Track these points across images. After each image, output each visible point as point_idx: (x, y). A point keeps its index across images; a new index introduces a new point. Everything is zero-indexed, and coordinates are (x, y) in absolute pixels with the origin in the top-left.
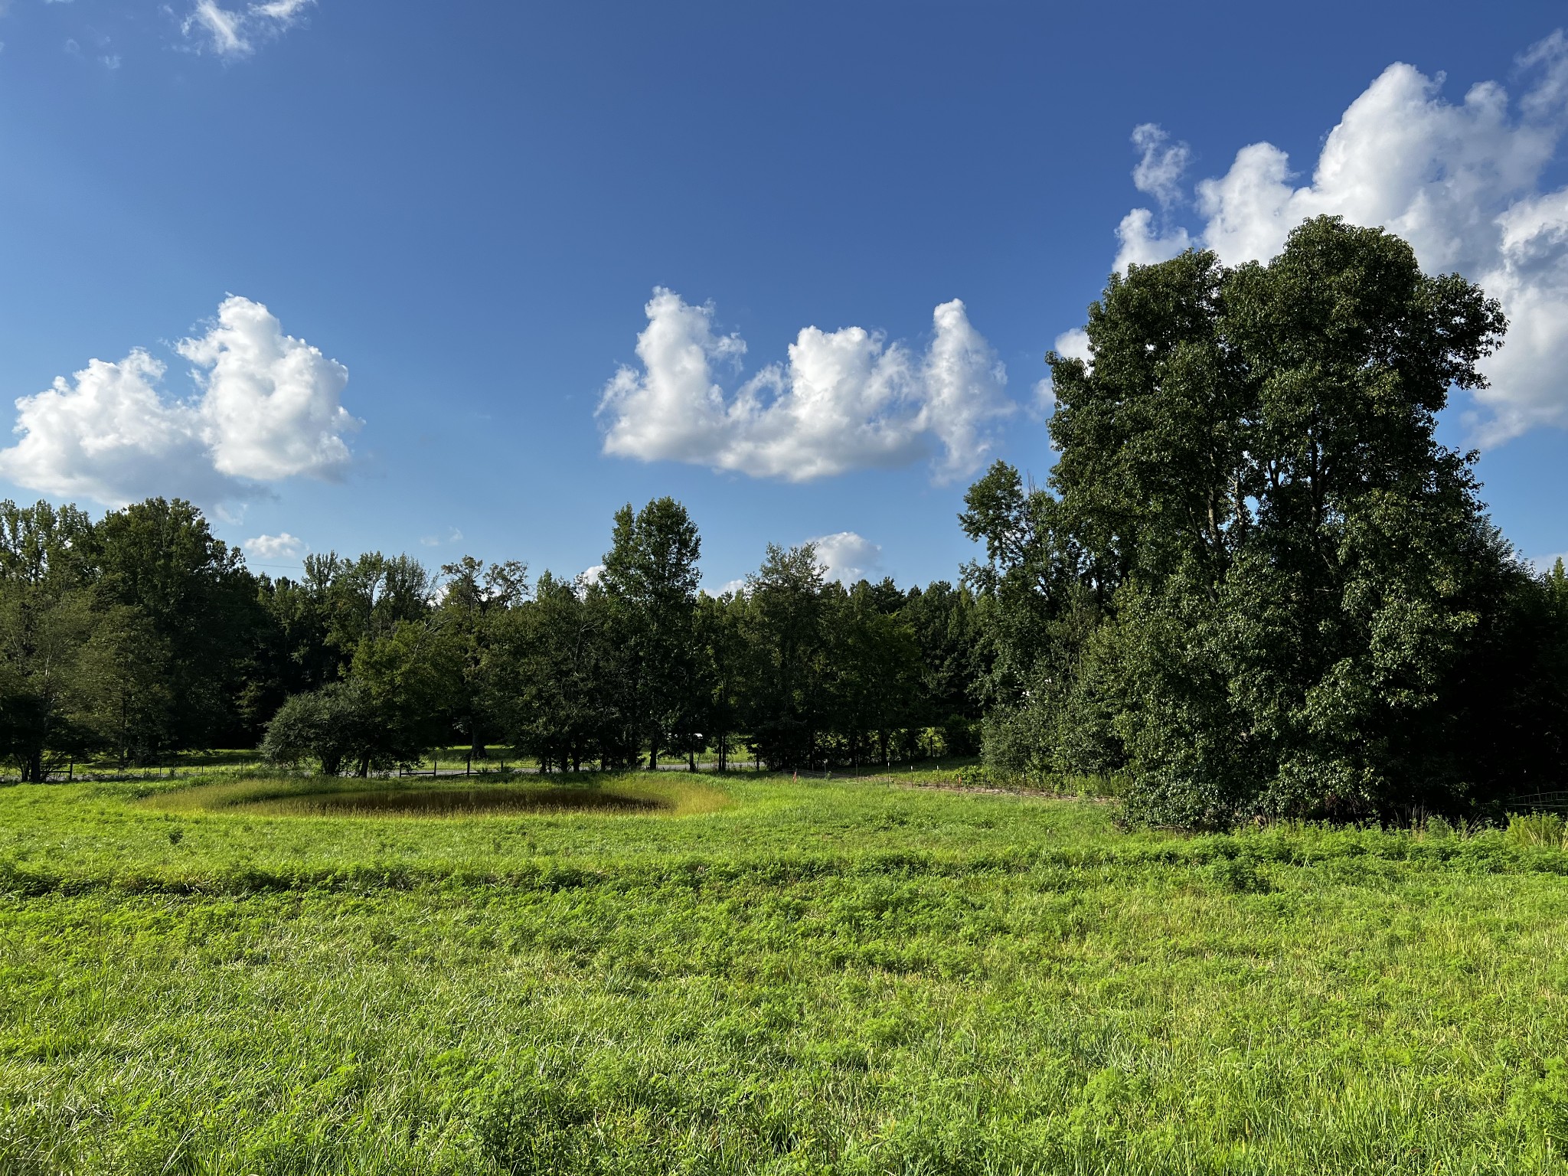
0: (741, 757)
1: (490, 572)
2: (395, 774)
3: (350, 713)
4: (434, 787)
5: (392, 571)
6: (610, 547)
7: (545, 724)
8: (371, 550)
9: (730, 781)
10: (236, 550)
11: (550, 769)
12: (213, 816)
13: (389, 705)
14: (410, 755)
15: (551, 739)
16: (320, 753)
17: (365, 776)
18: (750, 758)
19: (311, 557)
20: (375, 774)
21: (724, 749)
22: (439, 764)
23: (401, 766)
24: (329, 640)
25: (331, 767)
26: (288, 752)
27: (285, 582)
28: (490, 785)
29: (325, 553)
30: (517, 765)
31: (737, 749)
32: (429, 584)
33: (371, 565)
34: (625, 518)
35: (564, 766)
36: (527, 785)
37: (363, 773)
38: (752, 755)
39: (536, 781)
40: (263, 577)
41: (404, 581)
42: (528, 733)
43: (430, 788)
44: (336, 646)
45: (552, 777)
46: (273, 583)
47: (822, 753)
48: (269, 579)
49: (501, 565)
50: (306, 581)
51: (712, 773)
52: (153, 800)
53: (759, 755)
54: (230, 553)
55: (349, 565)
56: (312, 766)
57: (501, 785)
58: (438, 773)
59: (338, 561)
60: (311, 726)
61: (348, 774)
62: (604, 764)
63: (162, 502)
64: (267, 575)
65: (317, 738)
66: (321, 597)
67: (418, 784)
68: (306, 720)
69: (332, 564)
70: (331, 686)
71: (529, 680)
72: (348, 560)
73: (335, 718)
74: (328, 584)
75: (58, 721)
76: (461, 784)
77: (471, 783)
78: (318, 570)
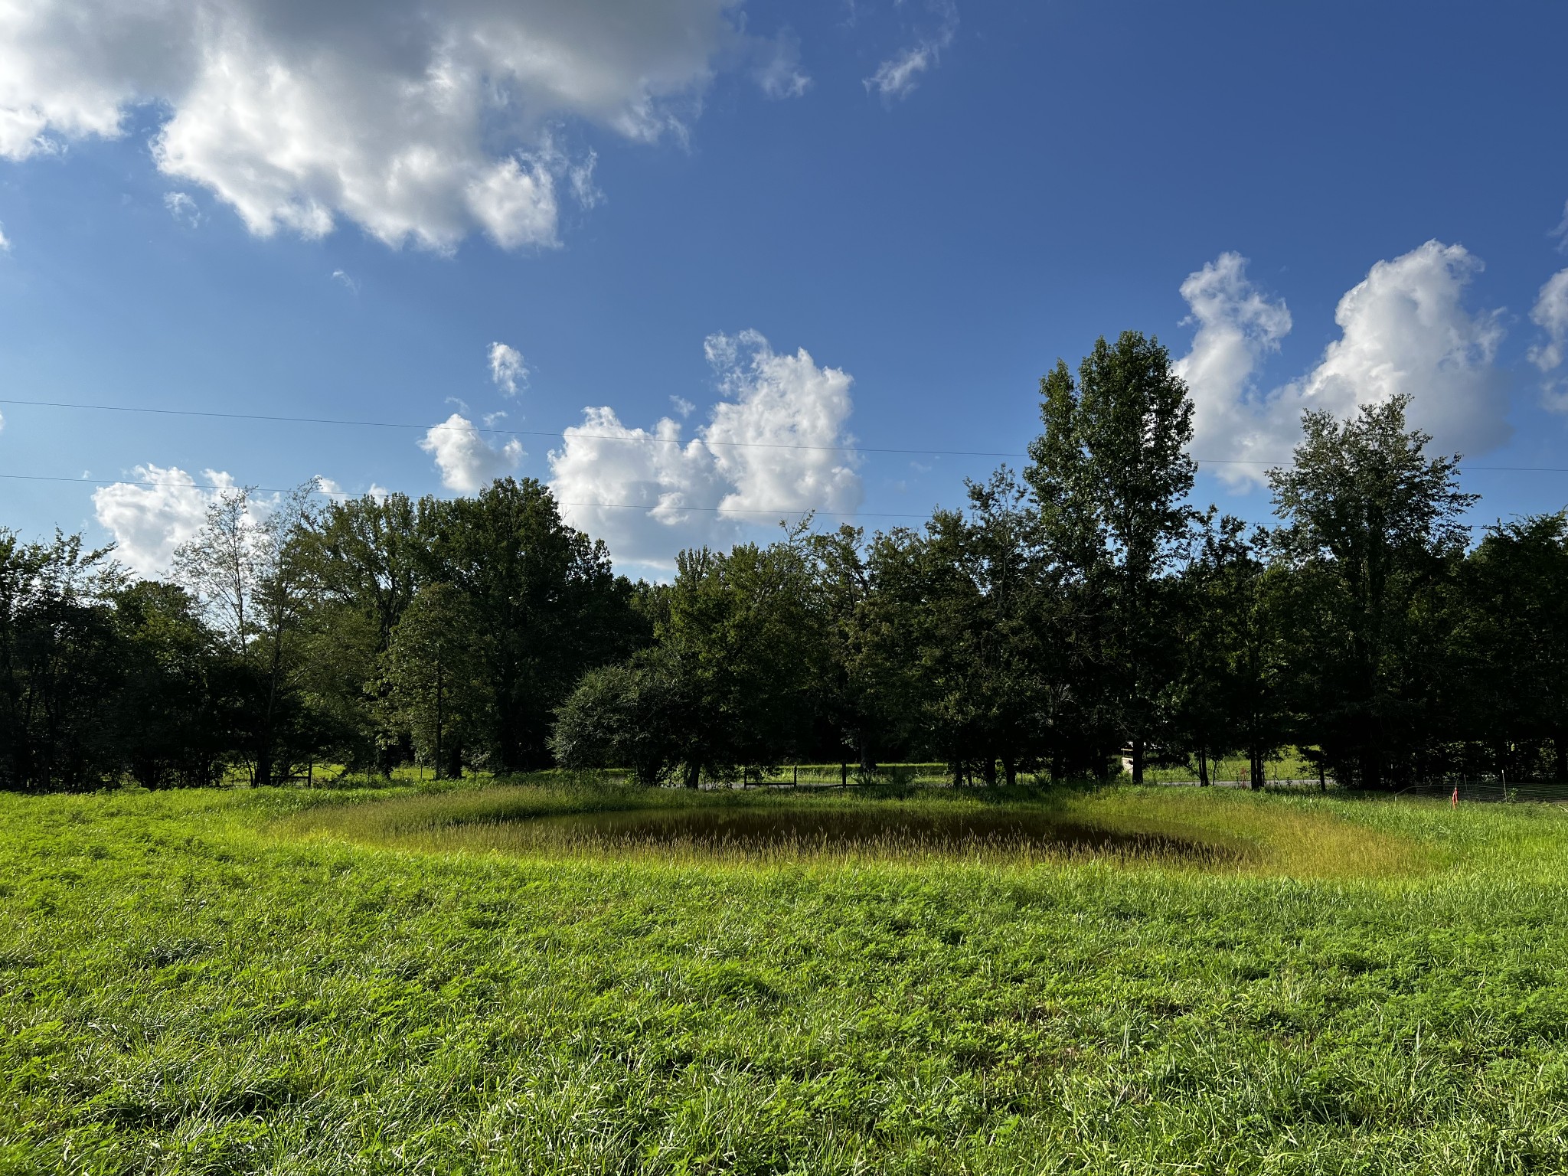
0: (1289, 766)
1: (872, 543)
2: (738, 786)
3: (669, 690)
4: (791, 804)
6: (1039, 430)
7: (958, 703)
10: (600, 543)
11: (970, 780)
13: (724, 677)
14: (772, 759)
15: (970, 728)
17: (696, 786)
18: (1307, 768)
19: (683, 553)
20: (709, 786)
23: (747, 772)
28: (874, 802)
29: (696, 550)
30: (915, 773)
31: (1282, 754)
34: (1058, 384)
35: (990, 775)
36: (935, 805)
37: (692, 782)
38: (1306, 763)
39: (950, 798)
42: (931, 718)
43: (780, 805)
45: (974, 792)
49: (886, 533)
53: (1321, 763)
54: (593, 546)
55: (720, 557)
57: (892, 804)
59: (711, 554)
60: (615, 711)
61: (671, 784)
62: (1054, 776)
63: (510, 481)
65: (622, 725)
67: (767, 798)
68: (609, 700)
69: (704, 558)
70: (644, 654)
71: (929, 637)
72: (721, 554)
73: (646, 698)
77: (846, 798)
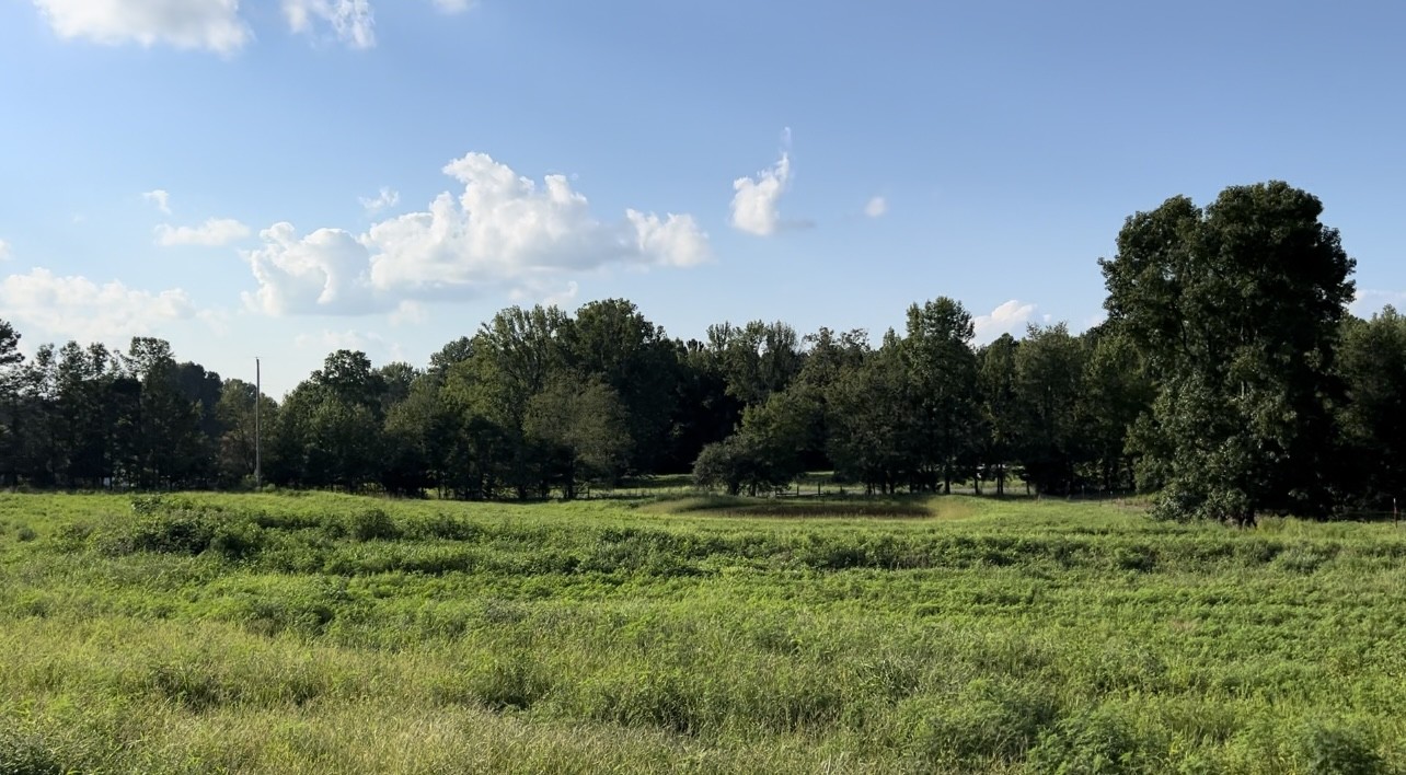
0: (1016, 485)
2: (772, 495)
3: (743, 455)
4: (796, 502)
5: (771, 336)
8: (755, 319)
9: (982, 500)
10: (661, 328)
11: (874, 492)
12: (674, 517)
13: (766, 450)
14: (782, 480)
15: (873, 470)
16: (727, 481)
17: (754, 496)
18: (1023, 485)
19: (712, 327)
20: (760, 495)
21: (1001, 475)
22: (802, 487)
23: (777, 489)
24: (728, 391)
25: (734, 489)
26: (706, 480)
27: (693, 343)
28: (831, 502)
29: (721, 323)
30: (850, 490)
31: (1012, 478)
32: (800, 342)
33: (755, 330)
35: (884, 489)
37: (753, 494)
38: (1024, 482)
40: (678, 340)
41: (780, 342)
43: (793, 504)
44: (734, 395)
45: (876, 498)
46: (685, 345)
47: (1081, 480)
48: (682, 342)
49: (850, 331)
50: (709, 345)
51: (972, 495)
52: (640, 509)
53: (1029, 481)
54: (656, 331)
55: (739, 332)
56: (722, 490)
57: (838, 502)
58: (801, 493)
59: (731, 328)
60: (720, 463)
61: (743, 495)
62: (911, 489)
63: (612, 301)
64: (680, 339)
65: (724, 471)
66: (720, 359)
67: (786, 501)
68: (717, 460)
69: (727, 331)
70: (730, 438)
72: (739, 329)
73: (733, 459)
74: (726, 347)
75: (581, 463)
76: (814, 501)
77: (818, 500)
78: (718, 335)
